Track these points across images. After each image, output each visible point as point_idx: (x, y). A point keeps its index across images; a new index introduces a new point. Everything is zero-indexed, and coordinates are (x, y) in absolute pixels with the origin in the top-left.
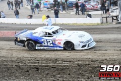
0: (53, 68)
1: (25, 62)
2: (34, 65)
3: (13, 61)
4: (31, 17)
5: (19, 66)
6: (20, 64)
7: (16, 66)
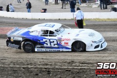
0: (67, 71)
1: (35, 64)
2: (46, 67)
3: (22, 63)
4: (45, 11)
5: (28, 68)
6: (29, 66)
7: (24, 68)
